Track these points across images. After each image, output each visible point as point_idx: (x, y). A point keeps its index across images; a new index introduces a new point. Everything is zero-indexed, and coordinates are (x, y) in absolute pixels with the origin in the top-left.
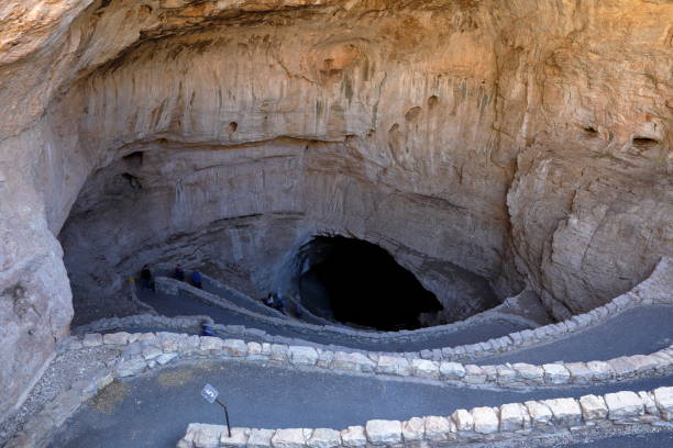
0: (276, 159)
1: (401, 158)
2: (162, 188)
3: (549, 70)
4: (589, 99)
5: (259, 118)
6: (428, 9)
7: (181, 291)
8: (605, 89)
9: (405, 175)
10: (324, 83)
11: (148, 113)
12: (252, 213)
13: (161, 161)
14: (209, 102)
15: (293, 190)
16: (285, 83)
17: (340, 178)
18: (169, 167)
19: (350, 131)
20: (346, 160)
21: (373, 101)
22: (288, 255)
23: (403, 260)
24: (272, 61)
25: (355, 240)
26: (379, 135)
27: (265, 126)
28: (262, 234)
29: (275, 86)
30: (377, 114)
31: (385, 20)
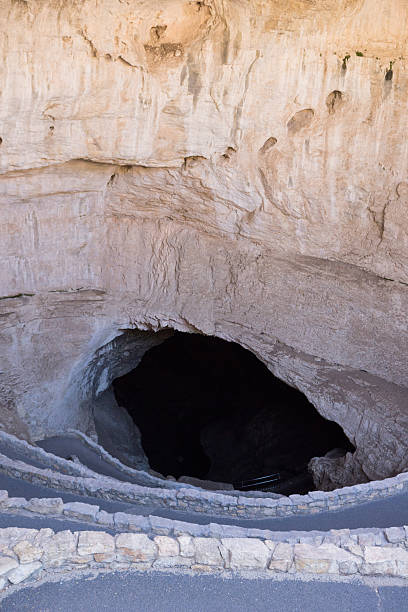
0: (59, 198)
1: (279, 197)
5: (40, 129)
9: (285, 226)
10: (153, 69)
12: (15, 292)
15: (86, 250)
16: (88, 70)
17: (169, 229)
20: (183, 200)
21: (233, 99)
22: (78, 364)
23: (283, 369)
24: (67, 30)
26: (243, 156)
27: (49, 141)
28: (33, 328)
29: (72, 73)
30: (241, 121)
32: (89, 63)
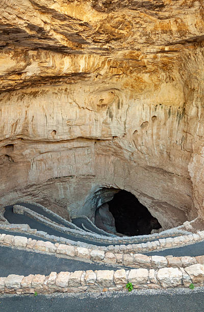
0: (81, 149)
1: (139, 148)
2: (24, 162)
5: (67, 128)
6: (146, 72)
7: (25, 212)
9: (142, 157)
10: (98, 111)
11: (10, 125)
12: (70, 175)
13: (22, 149)
14: (41, 120)
15: (90, 164)
16: (78, 112)
17: (112, 158)
18: (27, 152)
19: (113, 135)
20: (115, 149)
21: (123, 119)
22: (88, 197)
24: (70, 101)
26: (128, 136)
27: (70, 132)
30: (126, 126)
31: (125, 79)
32: (78, 110)
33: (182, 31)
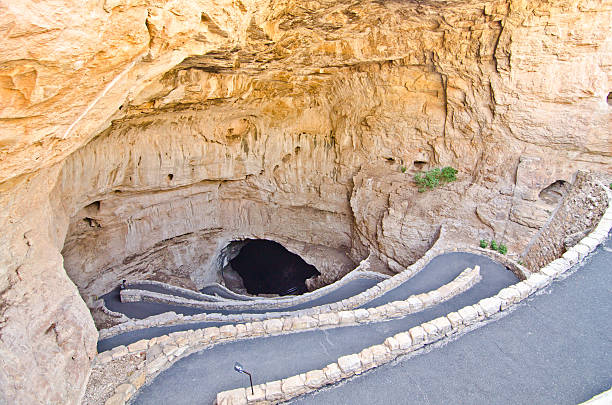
0: (201, 195)
1: (282, 186)
2: (117, 225)
3: (364, 128)
4: (388, 143)
5: (189, 170)
6: (290, 96)
7: (143, 297)
8: (395, 137)
9: (286, 196)
10: (230, 144)
11: (108, 174)
12: (186, 232)
13: (115, 206)
14: (152, 162)
15: (213, 213)
16: (205, 147)
17: (244, 202)
19: (248, 172)
20: (247, 191)
22: (214, 257)
23: (291, 248)
24: (194, 132)
25: (259, 240)
26: (267, 173)
27: (193, 174)
28: (194, 246)
29: (198, 148)
30: (266, 161)
31: (266, 104)
32: (205, 144)
33: (346, 55)
